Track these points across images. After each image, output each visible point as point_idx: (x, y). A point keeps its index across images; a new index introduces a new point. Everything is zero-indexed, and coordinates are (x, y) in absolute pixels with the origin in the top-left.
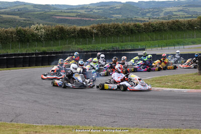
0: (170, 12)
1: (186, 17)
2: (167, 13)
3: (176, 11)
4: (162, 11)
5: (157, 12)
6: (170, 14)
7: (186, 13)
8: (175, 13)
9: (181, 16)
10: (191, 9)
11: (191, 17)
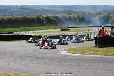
0: (12, 12)
1: (21, 15)
2: (10, 12)
3: (15, 12)
4: (7, 11)
5: (4, 11)
6: (12, 13)
7: (21, 12)
8: (14, 13)
9: (18, 14)
10: (24, 10)
11: (24, 15)
